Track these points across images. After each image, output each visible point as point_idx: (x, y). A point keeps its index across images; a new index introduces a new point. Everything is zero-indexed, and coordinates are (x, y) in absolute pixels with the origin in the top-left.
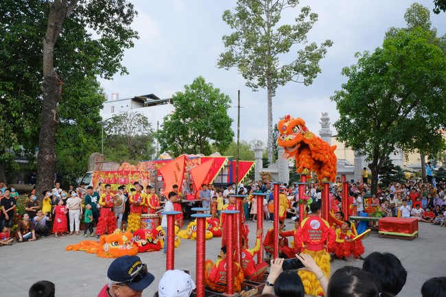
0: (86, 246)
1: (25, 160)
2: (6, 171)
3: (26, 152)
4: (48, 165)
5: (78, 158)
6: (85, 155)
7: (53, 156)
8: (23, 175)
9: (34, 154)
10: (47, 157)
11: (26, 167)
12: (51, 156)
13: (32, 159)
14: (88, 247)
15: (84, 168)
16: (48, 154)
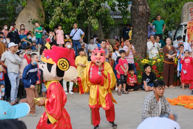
0: (185, 101)
1: (119, 15)
2: (103, 27)
3: (119, 5)
4: (142, 17)
5: (170, 10)
6: (177, 6)
7: (146, 7)
8: (118, 30)
9: (127, 7)
10: (141, 9)
11: (120, 22)
12: (144, 7)
13: (125, 13)
14: (187, 102)
15: (177, 20)
16: (141, 5)
